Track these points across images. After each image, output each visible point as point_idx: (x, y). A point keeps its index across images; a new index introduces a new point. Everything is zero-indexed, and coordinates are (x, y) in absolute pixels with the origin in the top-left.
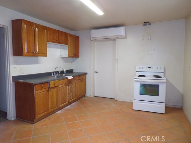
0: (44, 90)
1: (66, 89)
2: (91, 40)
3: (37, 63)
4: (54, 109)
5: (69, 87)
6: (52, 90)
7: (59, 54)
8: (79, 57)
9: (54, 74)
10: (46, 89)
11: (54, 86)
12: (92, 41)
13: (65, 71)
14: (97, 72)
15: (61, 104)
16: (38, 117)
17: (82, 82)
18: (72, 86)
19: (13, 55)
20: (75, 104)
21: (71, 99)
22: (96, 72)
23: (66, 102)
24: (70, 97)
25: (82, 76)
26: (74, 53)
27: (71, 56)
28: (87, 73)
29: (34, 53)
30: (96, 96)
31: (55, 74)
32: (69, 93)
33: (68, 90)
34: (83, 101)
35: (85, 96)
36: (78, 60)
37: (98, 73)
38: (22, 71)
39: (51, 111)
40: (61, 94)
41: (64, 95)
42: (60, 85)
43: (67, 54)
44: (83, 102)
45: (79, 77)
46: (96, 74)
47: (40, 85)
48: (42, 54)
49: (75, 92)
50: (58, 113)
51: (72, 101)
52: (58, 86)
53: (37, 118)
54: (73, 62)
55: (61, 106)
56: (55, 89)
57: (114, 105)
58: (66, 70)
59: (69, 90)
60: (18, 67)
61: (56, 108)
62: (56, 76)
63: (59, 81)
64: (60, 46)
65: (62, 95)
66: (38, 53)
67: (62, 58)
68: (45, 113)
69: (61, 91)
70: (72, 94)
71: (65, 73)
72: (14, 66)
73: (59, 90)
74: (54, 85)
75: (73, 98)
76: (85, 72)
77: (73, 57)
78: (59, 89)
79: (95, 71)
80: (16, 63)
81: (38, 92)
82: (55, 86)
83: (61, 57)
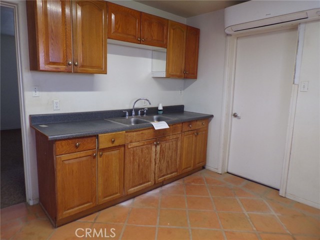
0: (83, 154)
1: (149, 153)
2: (228, 35)
3: (91, 88)
4: (111, 197)
5: (158, 147)
6: (106, 153)
7: (150, 71)
8: (196, 78)
9: (130, 114)
10: (90, 152)
11: (111, 145)
12: (229, 38)
13: (160, 108)
14: (239, 115)
15: (133, 187)
16: (64, 214)
17: (196, 136)
18: (166, 145)
19: (30, 70)
20: (173, 187)
21: (164, 176)
22: (235, 115)
23: (149, 181)
24: (160, 170)
25: (199, 123)
26: (183, 68)
27: (173, 76)
28: (212, 116)
29: (69, 64)
30: (230, 171)
31: (134, 113)
32: (158, 161)
33: (153, 155)
34: (193, 182)
35: (204, 168)
36: (196, 85)
37: (239, 118)
38: (55, 105)
39: (102, 200)
40: (133, 163)
41: (141, 167)
42: (131, 142)
43: (164, 69)
44: (193, 184)
45: (189, 125)
46: (234, 119)
47: (70, 141)
48: (92, 67)
49: (176, 160)
50: (122, 206)
51: (165, 180)
52: (124, 146)
53: (61, 218)
54: (184, 89)
55: (132, 190)
56: (115, 152)
57: (273, 213)
58: (163, 107)
59: (158, 155)
60: (44, 96)
61: (118, 194)
62: (133, 120)
63: (129, 134)
64: (151, 52)
65: (136, 167)
66: (82, 66)
67: (155, 78)
68: (86, 205)
69: (134, 156)
70: (164, 165)
71: (161, 112)
72: (34, 92)
73: (127, 154)
74: (113, 142)
75: (169, 172)
76: (209, 113)
77: (179, 77)
78: (127, 151)
79: (234, 113)
80: (38, 87)
81: (64, 157)
82: (114, 145)
83: (153, 78)
